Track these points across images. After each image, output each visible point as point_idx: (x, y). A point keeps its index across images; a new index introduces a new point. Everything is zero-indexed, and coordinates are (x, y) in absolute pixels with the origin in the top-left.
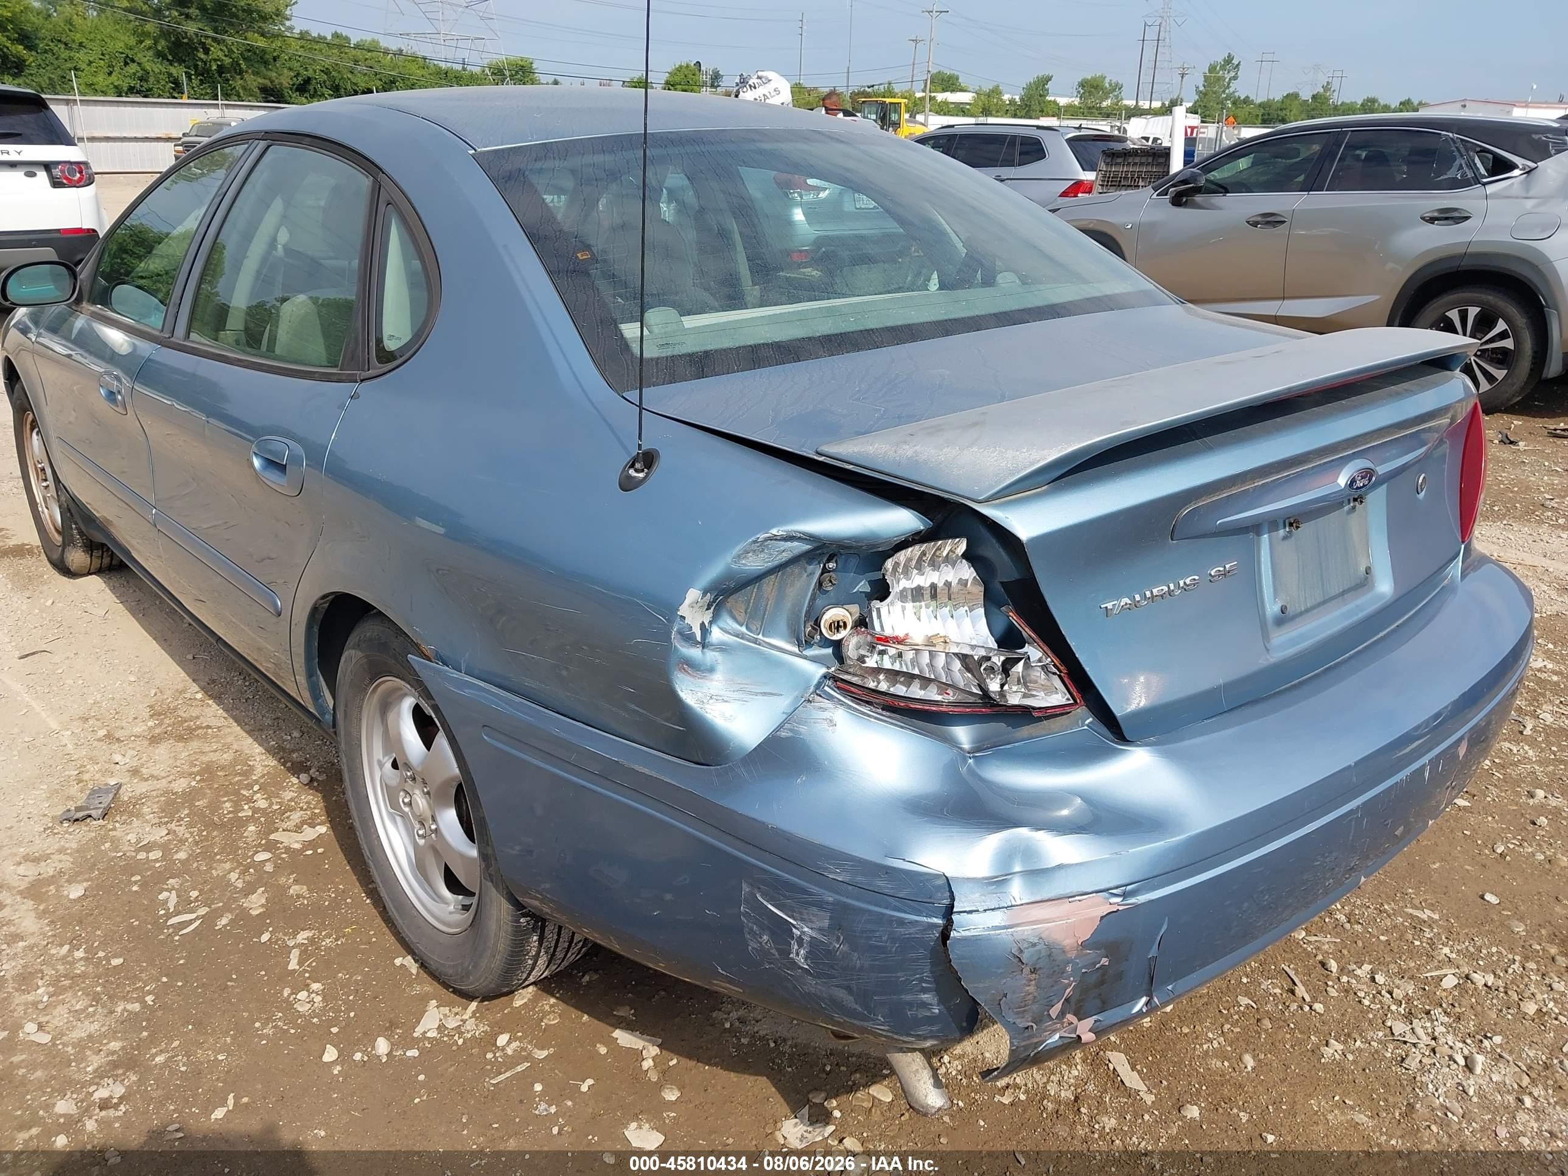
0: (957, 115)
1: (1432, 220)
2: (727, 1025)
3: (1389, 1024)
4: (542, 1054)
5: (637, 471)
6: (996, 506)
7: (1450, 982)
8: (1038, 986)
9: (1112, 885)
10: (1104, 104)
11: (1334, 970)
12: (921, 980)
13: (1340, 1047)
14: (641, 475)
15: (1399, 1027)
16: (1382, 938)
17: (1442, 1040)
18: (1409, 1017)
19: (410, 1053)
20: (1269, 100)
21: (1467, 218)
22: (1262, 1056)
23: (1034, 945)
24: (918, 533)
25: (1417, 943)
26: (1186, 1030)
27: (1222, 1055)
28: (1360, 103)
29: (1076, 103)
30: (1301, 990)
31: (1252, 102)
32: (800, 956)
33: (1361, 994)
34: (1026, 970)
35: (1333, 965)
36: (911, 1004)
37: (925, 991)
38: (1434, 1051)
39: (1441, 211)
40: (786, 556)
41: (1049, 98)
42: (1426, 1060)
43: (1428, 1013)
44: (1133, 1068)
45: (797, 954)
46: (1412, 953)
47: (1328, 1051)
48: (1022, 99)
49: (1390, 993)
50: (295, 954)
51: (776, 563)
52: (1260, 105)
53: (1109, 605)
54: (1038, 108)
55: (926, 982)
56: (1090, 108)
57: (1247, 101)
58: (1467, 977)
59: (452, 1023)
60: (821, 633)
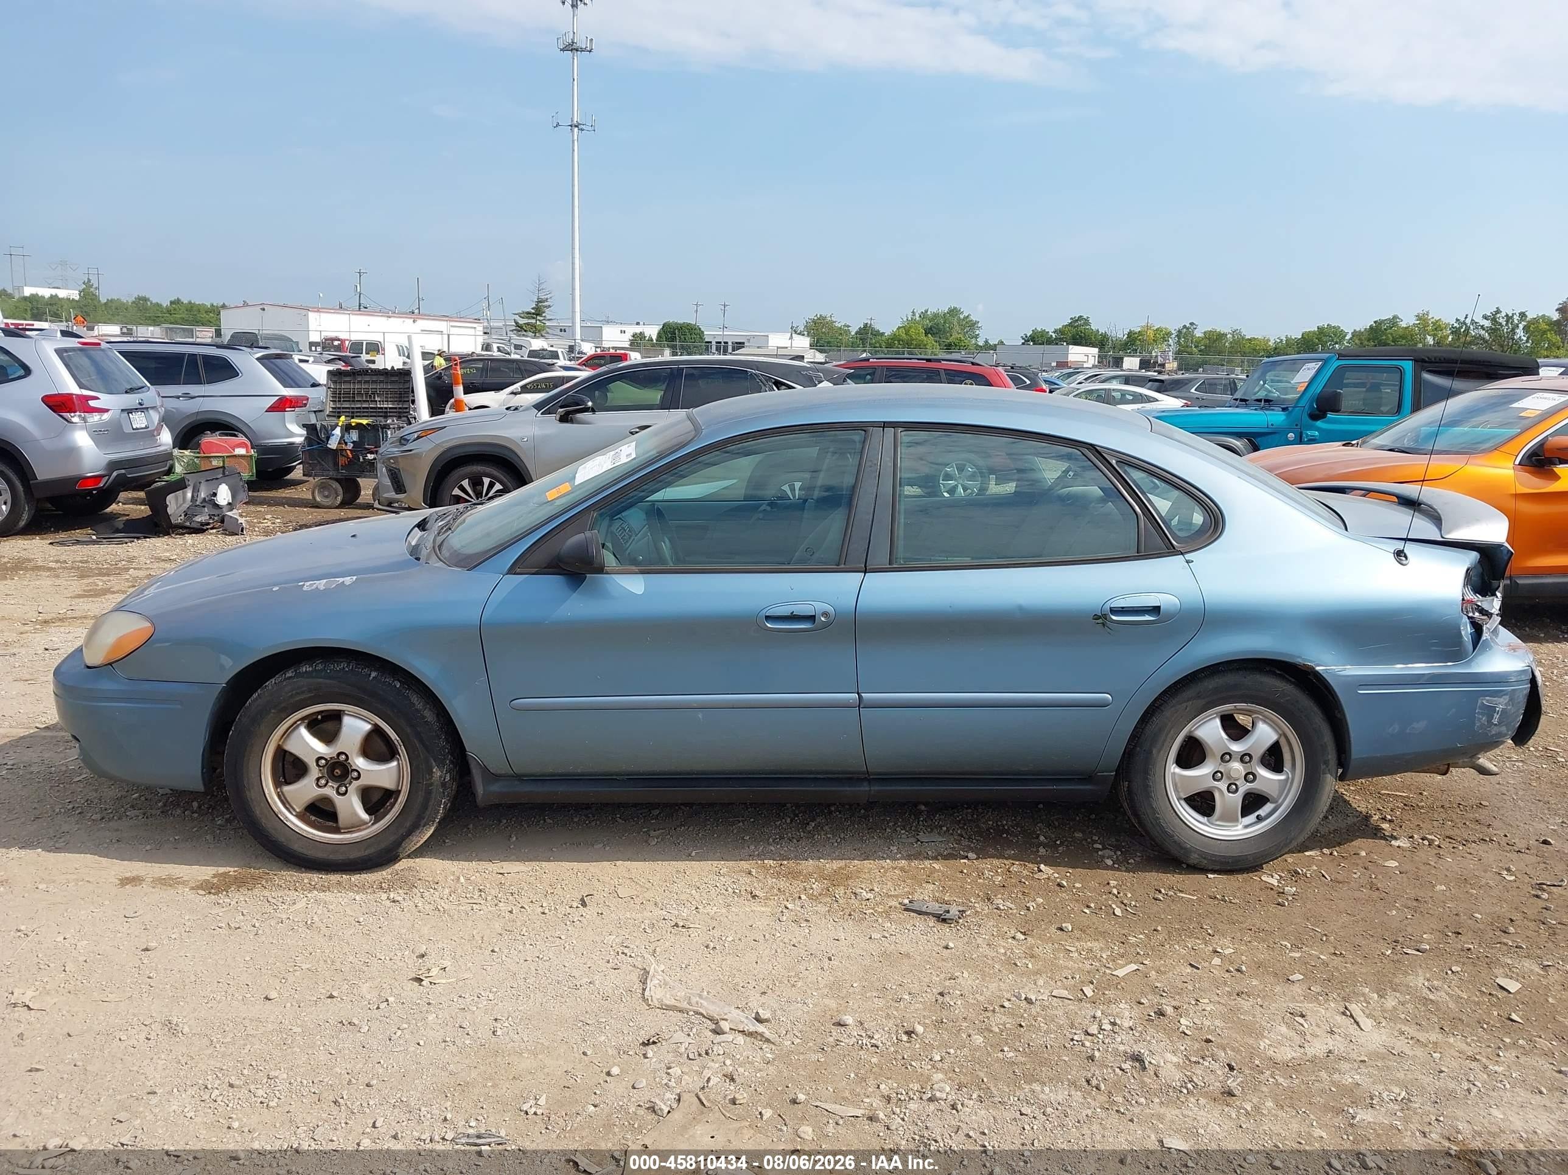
45: (1495, 719)
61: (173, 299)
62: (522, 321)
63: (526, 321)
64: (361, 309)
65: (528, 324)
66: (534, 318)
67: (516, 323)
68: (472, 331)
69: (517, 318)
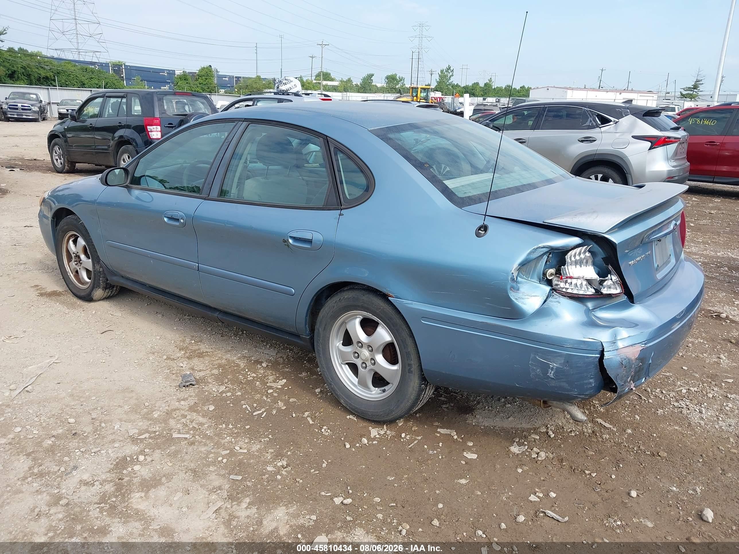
0: (333, 92)
1: (582, 141)
2: (474, 424)
3: (672, 403)
4: (419, 438)
5: (482, 231)
6: (608, 234)
7: (684, 391)
8: (626, 372)
9: (642, 341)
10: (397, 87)
11: (650, 391)
12: (591, 375)
13: (662, 411)
14: (483, 232)
15: (676, 404)
16: (659, 381)
17: (690, 406)
18: (677, 401)
19: (374, 442)
20: (467, 86)
21: (595, 141)
22: (640, 416)
23: (625, 359)
24: (580, 244)
25: (670, 382)
26: (615, 411)
27: (628, 416)
28: (504, 87)
29: (385, 86)
30: (643, 398)
31: (459, 86)
32: (551, 374)
33: (661, 397)
34: (624, 367)
35: (649, 390)
36: (586, 384)
37: (591, 378)
38: (688, 409)
39: (585, 138)
40: (542, 253)
41: (373, 84)
42: (688, 412)
43: (682, 400)
44: (606, 422)
45: (551, 373)
46: (669, 385)
47: (659, 412)
48: (361, 84)
49: (669, 395)
50: (309, 419)
51: (539, 255)
52: (463, 87)
53: (630, 263)
54: (369, 89)
55: (593, 375)
56: (391, 88)
57: (457, 85)
58: (689, 389)
59: (382, 432)
60: (547, 277)
61: (521, 86)
62: (684, 93)
63: (687, 92)
64: (600, 88)
65: (688, 94)
66: (692, 91)
67: (681, 93)
68: (651, 98)
69: (682, 91)
